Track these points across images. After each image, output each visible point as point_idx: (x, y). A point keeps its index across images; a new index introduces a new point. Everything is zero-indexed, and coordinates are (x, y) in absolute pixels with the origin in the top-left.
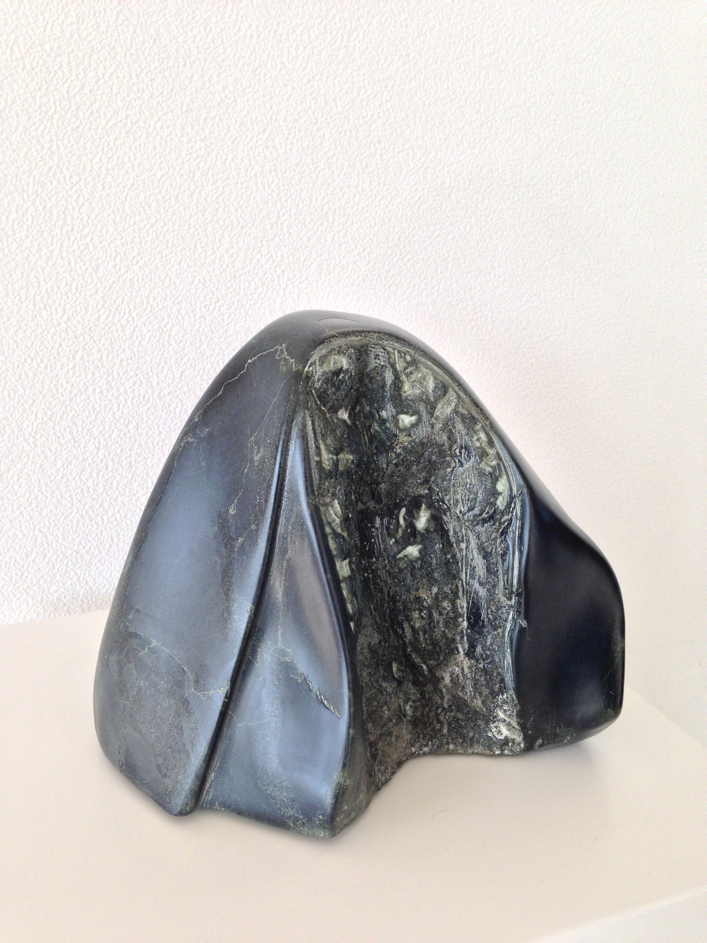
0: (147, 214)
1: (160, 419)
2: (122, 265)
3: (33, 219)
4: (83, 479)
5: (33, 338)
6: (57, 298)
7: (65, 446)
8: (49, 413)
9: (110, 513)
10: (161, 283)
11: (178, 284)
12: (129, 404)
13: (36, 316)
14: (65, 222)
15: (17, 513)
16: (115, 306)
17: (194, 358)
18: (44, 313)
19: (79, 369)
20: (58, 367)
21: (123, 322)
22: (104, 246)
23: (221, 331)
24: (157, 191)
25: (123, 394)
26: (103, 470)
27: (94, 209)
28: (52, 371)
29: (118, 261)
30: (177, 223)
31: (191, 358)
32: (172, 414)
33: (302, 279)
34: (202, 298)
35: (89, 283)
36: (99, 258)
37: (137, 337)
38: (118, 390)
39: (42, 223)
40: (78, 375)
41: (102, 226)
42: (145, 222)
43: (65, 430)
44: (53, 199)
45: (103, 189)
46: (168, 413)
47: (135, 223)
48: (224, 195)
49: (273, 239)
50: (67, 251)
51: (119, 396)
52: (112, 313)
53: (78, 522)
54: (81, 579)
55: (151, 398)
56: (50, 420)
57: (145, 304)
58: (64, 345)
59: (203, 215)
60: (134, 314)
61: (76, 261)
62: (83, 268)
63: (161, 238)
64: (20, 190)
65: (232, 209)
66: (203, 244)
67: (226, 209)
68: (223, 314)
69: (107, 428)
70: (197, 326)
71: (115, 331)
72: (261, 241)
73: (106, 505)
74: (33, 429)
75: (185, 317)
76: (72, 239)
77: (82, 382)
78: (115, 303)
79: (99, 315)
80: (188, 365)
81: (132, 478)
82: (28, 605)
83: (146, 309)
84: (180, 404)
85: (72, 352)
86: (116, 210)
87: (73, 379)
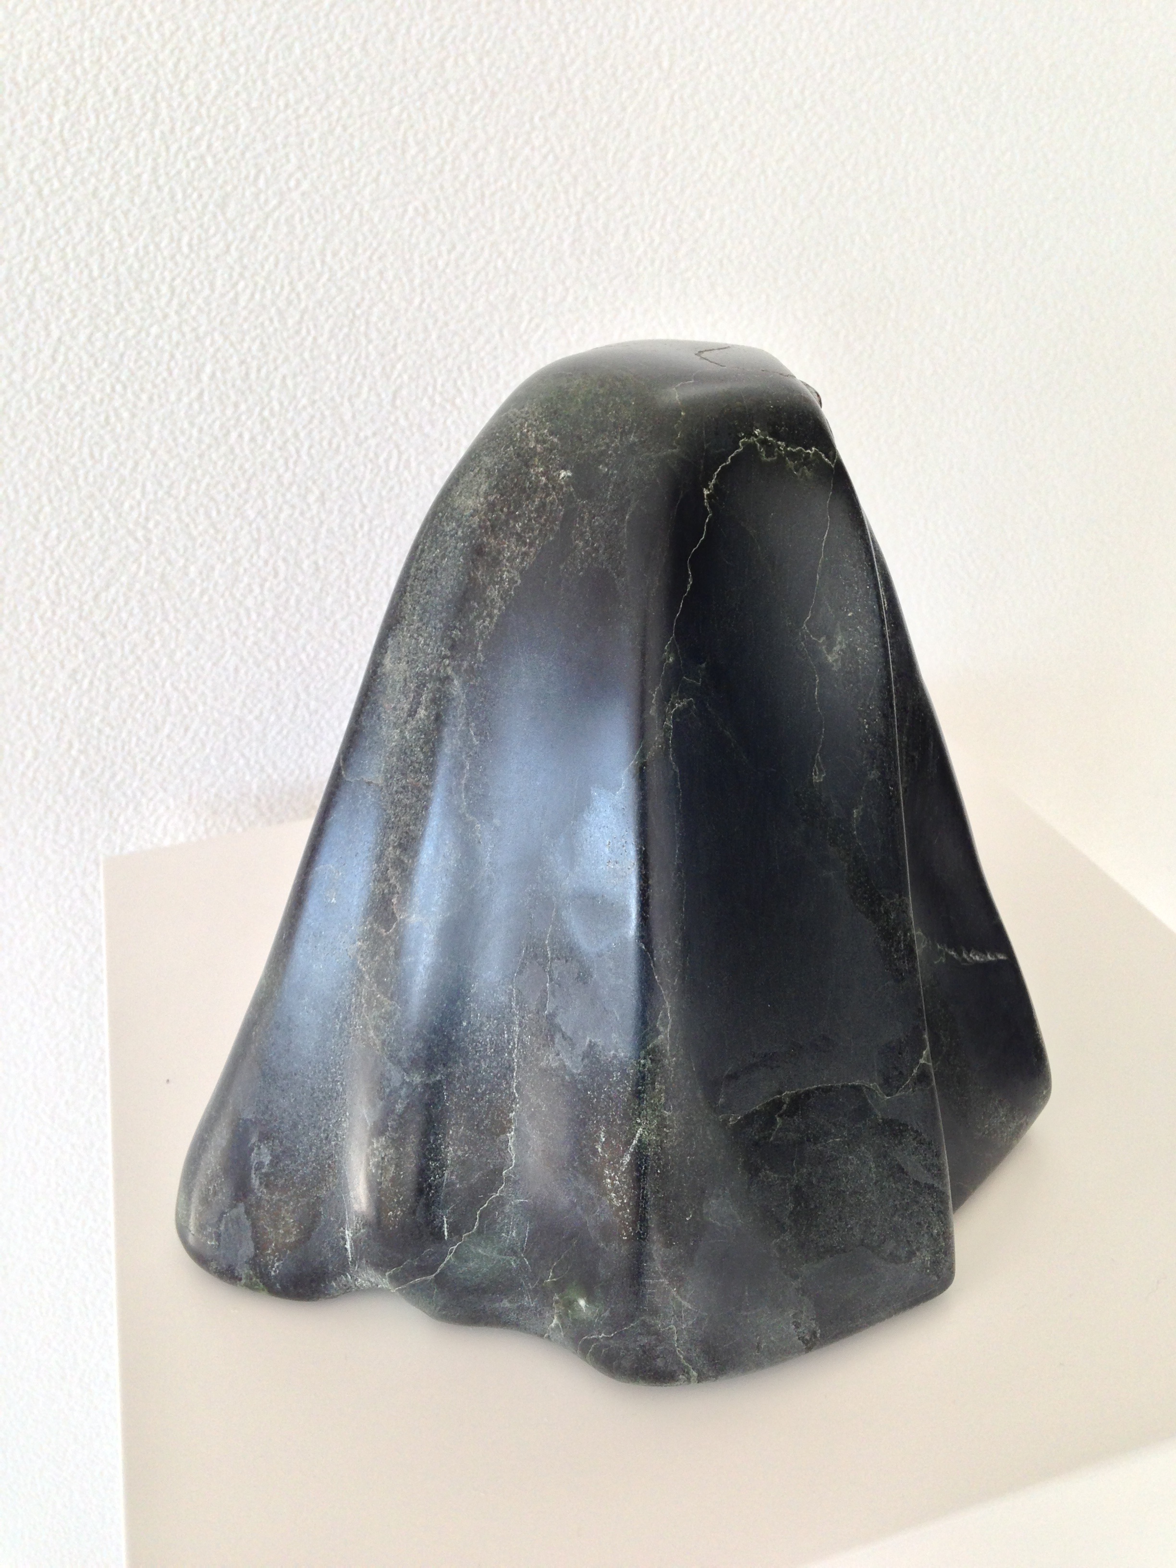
0: (309, 85)
1: (361, 482)
2: (270, 192)
3: (97, 118)
4: (238, 595)
5: (121, 345)
6: (157, 265)
7: (200, 540)
8: (166, 483)
9: (289, 653)
10: (344, 222)
11: (376, 220)
12: (305, 457)
13: (122, 304)
14: (156, 115)
15: (131, 659)
16: (264, 274)
17: (415, 363)
18: (136, 296)
19: (211, 399)
20: (173, 398)
21: (281, 304)
22: (234, 157)
23: (463, 307)
24: (325, 36)
25: (293, 440)
26: (270, 578)
27: (208, 84)
28: (162, 406)
29: (261, 183)
30: (368, 99)
31: (410, 363)
32: (383, 471)
33: (613, 190)
34: (422, 245)
35: (212, 231)
36: (225, 182)
37: (308, 332)
38: (282, 432)
39: (115, 122)
40: (209, 409)
41: (226, 118)
42: (306, 101)
43: (197, 511)
44: (130, 72)
45: (224, 40)
46: (375, 471)
47: (287, 106)
48: (454, 31)
49: (553, 114)
50: (167, 174)
51: (285, 443)
52: (260, 288)
53: (236, 670)
54: (252, 763)
55: (343, 444)
56: (168, 493)
57: (318, 265)
58: (178, 356)
59: (416, 76)
60: (300, 286)
61: (184, 192)
62: (199, 207)
63: (339, 129)
64: (68, 61)
65: (471, 59)
66: (420, 136)
67: (461, 62)
68: (465, 274)
69: (270, 502)
70: (417, 301)
71: (267, 323)
72: (532, 119)
73: (281, 638)
74: (140, 514)
75: (395, 285)
76: (174, 148)
77: (218, 423)
78: (263, 267)
79: (237, 294)
80: (405, 377)
81: (321, 590)
82: (168, 808)
83: (320, 275)
84: (395, 453)
85: (195, 368)
86: (250, 84)
87: (202, 417)
